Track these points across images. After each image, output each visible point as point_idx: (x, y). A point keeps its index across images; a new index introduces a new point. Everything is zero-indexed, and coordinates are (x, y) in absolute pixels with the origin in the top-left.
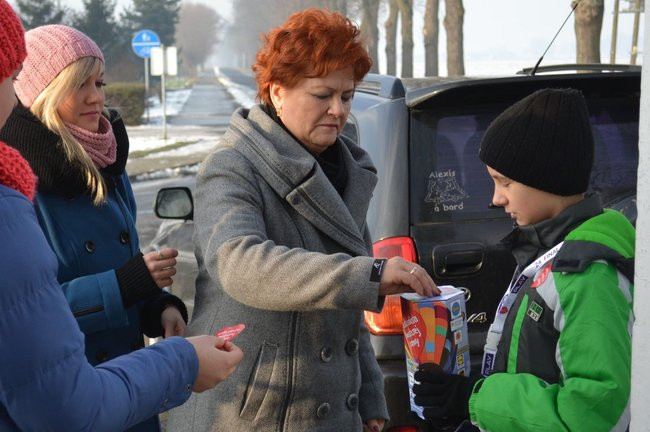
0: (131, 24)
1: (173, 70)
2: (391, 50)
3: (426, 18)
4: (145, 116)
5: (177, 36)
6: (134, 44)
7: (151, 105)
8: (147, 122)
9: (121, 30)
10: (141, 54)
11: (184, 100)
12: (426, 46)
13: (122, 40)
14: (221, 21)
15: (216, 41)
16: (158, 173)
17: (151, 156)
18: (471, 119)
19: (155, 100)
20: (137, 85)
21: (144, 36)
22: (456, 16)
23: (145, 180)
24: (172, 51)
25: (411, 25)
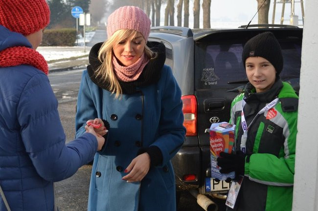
0: (70, 4)
1: (88, 23)
2: (179, 17)
3: (194, 4)
4: (76, 42)
5: (89, 9)
6: (72, 12)
7: (78, 38)
8: (77, 45)
9: (66, 6)
10: (75, 16)
11: (92, 36)
12: (194, 16)
13: (67, 10)
14: (108, 3)
15: (106, 12)
16: (82, 66)
17: (79, 59)
18: (218, 46)
19: (80, 36)
20: (73, 29)
21: (77, 9)
22: (207, 3)
23: (76, 69)
24: (88, 15)
25: (188, 7)
